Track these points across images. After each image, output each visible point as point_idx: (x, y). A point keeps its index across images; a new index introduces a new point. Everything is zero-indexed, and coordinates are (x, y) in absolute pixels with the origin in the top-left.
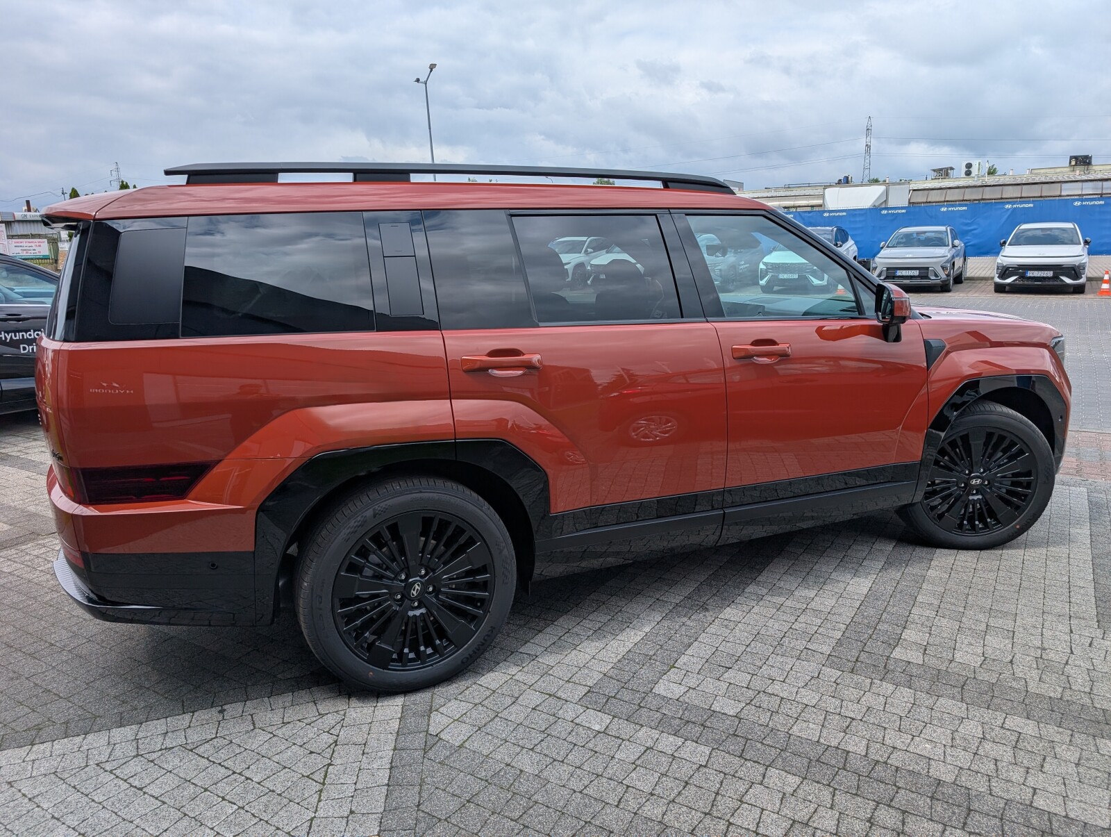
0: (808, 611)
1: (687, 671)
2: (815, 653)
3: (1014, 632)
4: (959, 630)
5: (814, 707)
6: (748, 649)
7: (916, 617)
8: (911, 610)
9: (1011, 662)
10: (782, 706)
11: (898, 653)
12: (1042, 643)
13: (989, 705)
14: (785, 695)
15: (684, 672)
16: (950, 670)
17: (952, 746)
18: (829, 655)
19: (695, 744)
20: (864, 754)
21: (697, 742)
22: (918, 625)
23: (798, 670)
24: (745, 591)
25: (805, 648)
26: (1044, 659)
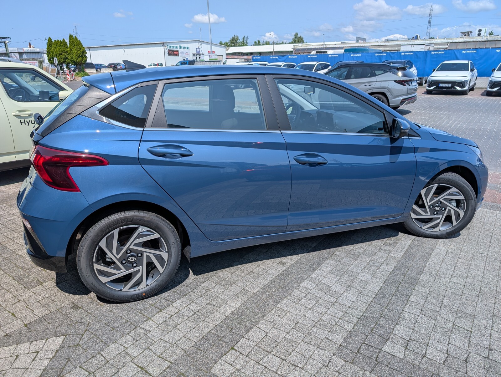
0: (336, 304)
1: (240, 353)
2: (331, 343)
3: (471, 332)
4: (433, 328)
6: (287, 336)
7: (406, 315)
8: (404, 308)
9: (466, 360)
11: (388, 347)
12: (490, 344)
15: (238, 354)
16: (421, 366)
18: (340, 345)
22: (407, 321)
23: (315, 358)
24: (301, 285)
25: (325, 338)
26: (490, 359)
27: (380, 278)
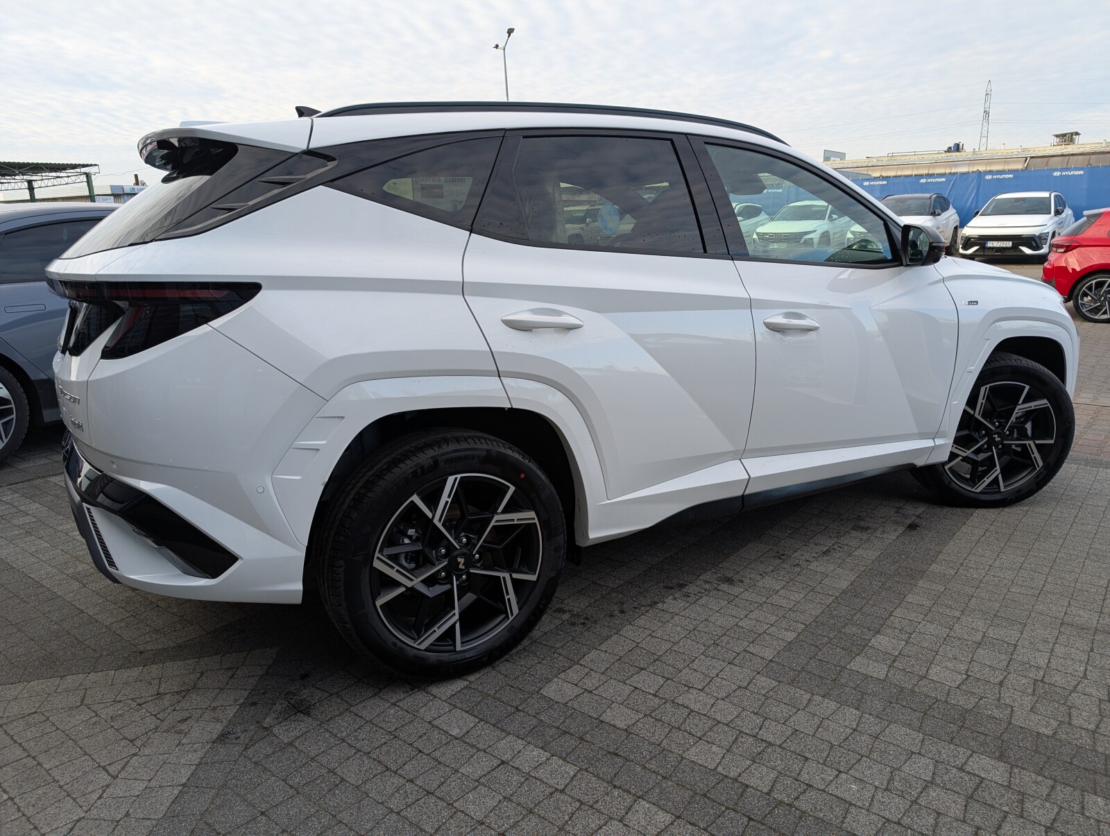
0: (765, 605)
1: (592, 670)
2: (754, 658)
3: (1016, 646)
4: (945, 639)
5: (727, 725)
6: (675, 648)
7: (897, 620)
8: (892, 612)
9: (1001, 684)
10: (688, 721)
11: (858, 664)
12: (1049, 662)
13: (952, 739)
14: (696, 707)
15: (587, 670)
16: (917, 690)
17: (887, 789)
18: (771, 661)
19: (561, 762)
20: (766, 790)
21: (564, 760)
22: (896, 631)
23: (725, 677)
24: (700, 578)
25: (744, 650)
26: (1045, 683)
27: (852, 570)
